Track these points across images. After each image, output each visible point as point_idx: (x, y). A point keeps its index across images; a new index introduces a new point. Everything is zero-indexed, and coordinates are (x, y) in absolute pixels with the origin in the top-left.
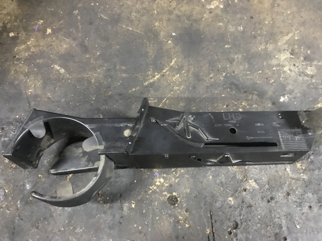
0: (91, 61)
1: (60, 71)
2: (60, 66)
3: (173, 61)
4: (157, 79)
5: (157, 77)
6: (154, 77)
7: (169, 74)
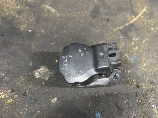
0: (77, 4)
1: (51, 10)
2: (50, 6)
3: (145, 8)
4: (136, 21)
5: (135, 19)
6: (132, 19)
7: (144, 18)
